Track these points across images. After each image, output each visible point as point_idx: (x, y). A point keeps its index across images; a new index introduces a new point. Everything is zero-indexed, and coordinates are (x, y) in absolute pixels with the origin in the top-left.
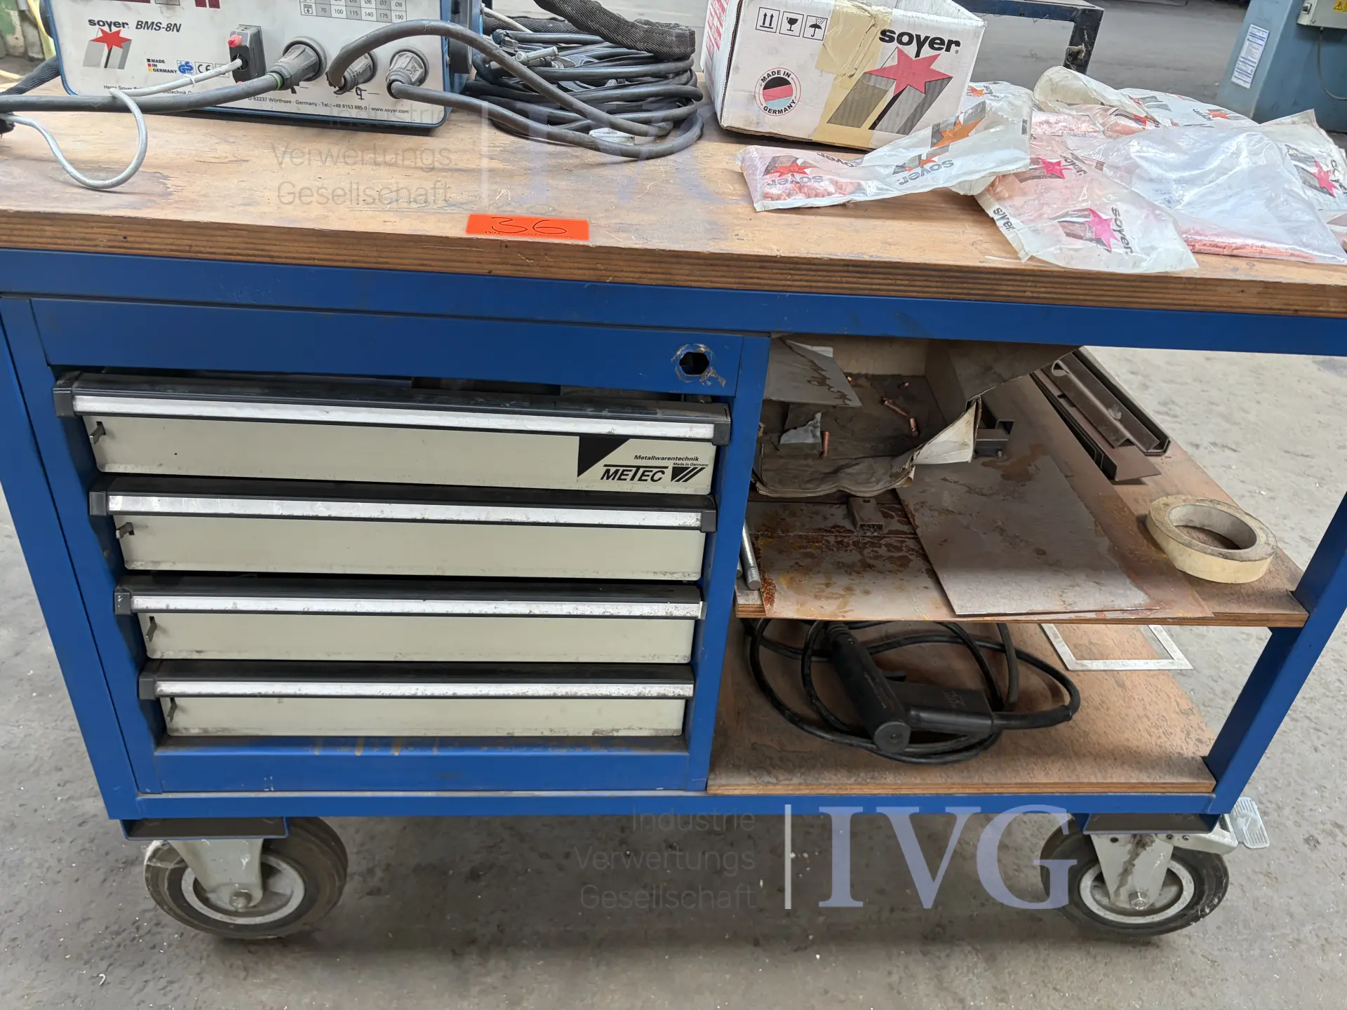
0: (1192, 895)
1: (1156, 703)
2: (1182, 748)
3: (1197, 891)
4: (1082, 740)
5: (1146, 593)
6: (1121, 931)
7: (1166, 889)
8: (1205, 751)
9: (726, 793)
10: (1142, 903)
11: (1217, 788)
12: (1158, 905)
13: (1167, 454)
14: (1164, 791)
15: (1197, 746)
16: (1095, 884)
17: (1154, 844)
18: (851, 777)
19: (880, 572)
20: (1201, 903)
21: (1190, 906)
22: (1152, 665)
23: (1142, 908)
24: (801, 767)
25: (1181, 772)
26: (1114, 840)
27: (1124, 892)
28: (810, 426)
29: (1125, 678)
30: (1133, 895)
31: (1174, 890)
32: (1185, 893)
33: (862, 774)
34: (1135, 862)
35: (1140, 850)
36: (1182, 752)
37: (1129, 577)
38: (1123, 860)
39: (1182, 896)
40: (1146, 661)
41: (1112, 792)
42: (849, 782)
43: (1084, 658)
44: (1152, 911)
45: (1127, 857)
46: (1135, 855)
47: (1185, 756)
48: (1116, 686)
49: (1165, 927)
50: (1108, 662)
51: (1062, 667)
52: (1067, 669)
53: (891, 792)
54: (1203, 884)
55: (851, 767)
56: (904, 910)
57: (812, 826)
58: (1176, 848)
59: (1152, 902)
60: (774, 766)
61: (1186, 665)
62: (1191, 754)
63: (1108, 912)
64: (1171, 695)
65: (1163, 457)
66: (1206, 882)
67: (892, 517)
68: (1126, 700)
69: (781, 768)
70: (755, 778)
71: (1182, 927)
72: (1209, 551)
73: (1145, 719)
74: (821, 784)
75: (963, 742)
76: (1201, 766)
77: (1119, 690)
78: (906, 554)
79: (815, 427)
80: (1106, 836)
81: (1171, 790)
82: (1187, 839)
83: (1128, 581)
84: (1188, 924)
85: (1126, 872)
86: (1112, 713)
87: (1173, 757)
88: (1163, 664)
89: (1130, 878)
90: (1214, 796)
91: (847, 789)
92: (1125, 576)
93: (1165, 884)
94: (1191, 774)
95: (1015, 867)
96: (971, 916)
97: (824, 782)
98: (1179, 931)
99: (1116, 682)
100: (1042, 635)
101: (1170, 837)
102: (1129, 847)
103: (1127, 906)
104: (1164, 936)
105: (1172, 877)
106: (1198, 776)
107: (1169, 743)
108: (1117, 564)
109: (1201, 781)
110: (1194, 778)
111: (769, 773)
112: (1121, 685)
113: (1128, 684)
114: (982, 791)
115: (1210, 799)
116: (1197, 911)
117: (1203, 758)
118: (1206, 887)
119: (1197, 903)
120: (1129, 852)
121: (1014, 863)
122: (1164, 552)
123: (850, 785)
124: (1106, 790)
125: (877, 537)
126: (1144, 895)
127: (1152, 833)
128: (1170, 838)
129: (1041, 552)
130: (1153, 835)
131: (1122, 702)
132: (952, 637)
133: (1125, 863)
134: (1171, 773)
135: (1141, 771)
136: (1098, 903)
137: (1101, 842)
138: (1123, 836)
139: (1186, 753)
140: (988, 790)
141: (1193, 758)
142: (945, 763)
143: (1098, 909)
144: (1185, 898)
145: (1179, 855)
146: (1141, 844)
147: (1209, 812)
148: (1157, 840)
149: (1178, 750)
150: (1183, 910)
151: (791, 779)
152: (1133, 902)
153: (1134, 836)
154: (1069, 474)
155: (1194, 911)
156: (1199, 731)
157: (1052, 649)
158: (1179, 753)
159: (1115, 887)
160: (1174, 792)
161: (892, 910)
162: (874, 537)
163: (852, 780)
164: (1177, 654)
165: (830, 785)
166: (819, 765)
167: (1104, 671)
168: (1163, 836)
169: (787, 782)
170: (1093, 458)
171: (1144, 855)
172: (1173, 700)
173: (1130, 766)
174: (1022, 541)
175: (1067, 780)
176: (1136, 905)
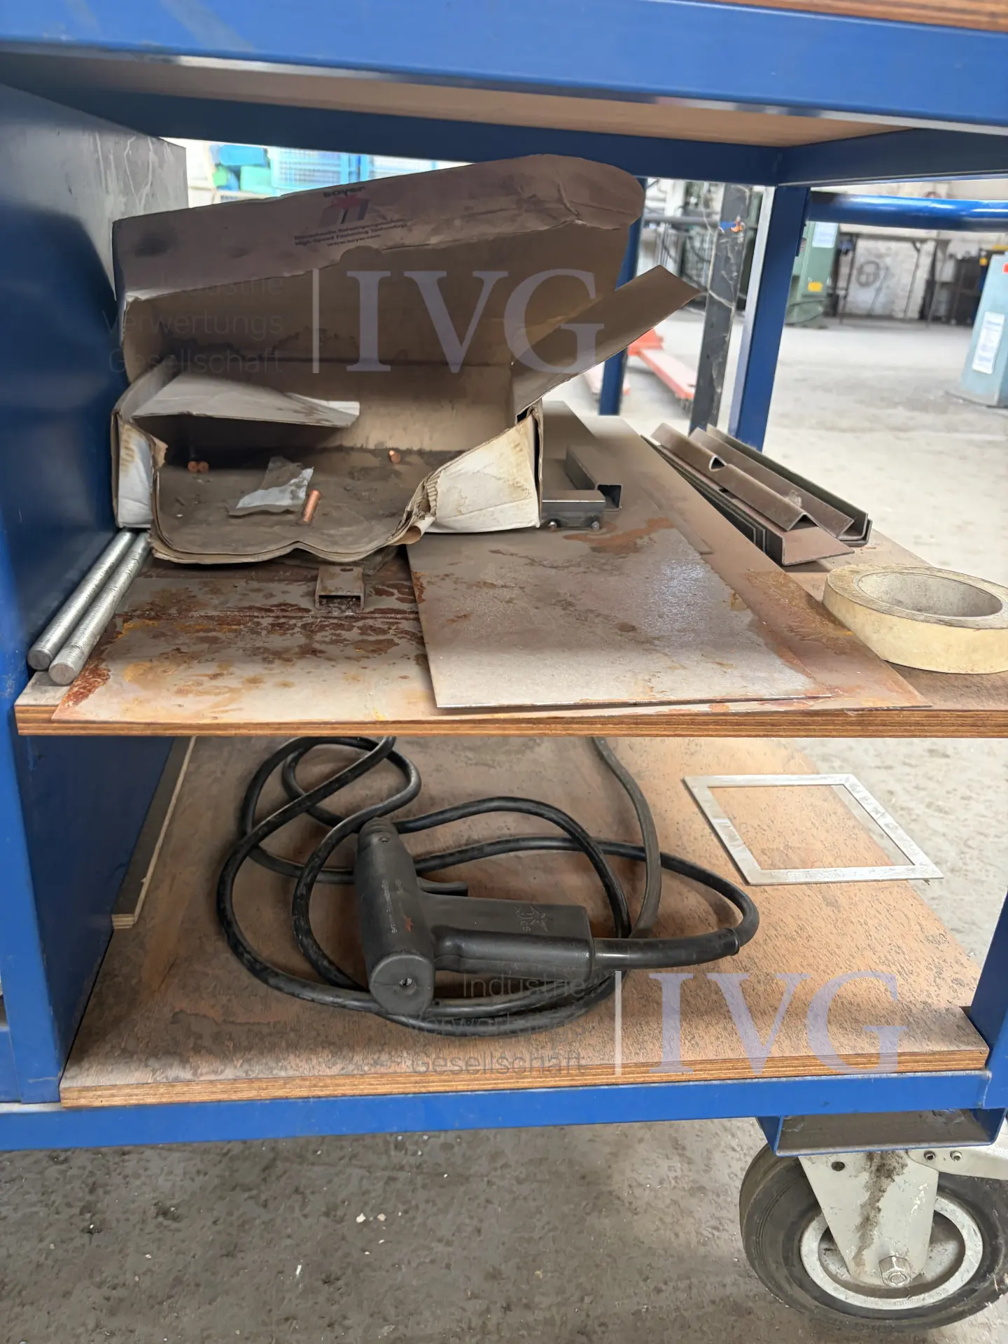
0: (980, 1256)
1: (887, 928)
2: (929, 996)
3: (989, 1249)
4: (761, 988)
5: (808, 676)
6: (878, 1323)
7: (939, 1248)
8: (967, 997)
9: (97, 1103)
10: (900, 1276)
11: (992, 1060)
12: (930, 1275)
13: (868, 545)
14: (902, 1068)
15: (955, 991)
16: (825, 1246)
17: (906, 1170)
18: (335, 1064)
19: (330, 659)
20: (997, 1269)
21: (980, 1275)
22: (881, 873)
23: (901, 1285)
24: (248, 1049)
25: (928, 1034)
26: (838, 1166)
27: (870, 1256)
28: (291, 485)
29: (838, 893)
30: (885, 1262)
31: (950, 1248)
32: (968, 1253)
33: (358, 1058)
34: (880, 1204)
35: (885, 1181)
36: (930, 1001)
37: (781, 656)
38: (859, 1202)
39: (966, 1258)
40: (870, 868)
41: (811, 1073)
42: (329, 1072)
43: (773, 866)
44: (920, 1286)
45: (866, 1196)
46: (877, 1192)
47: (935, 1007)
48: (824, 906)
49: (944, 1314)
50: (813, 871)
51: (739, 880)
52: (747, 883)
53: (411, 1088)
54: (996, 1237)
55: (337, 1044)
56: (527, 1306)
57: (402, 1168)
58: (942, 1175)
59: (917, 1272)
60: (197, 1050)
61: (932, 871)
62: (943, 1005)
63: (851, 1293)
64: (911, 915)
65: (863, 548)
66: (1000, 1233)
67: (392, 594)
68: (839, 924)
69: (210, 1052)
70: (154, 1071)
71: (973, 1311)
72: (922, 618)
73: (868, 953)
74: (276, 1079)
75: (545, 994)
76: (962, 1023)
77: (828, 911)
78: (392, 637)
79: (299, 486)
80: (824, 1158)
81: (916, 1066)
82: (958, 1158)
83: (778, 662)
84: (980, 1307)
85: (867, 1223)
86: (815, 944)
87: (914, 1011)
88: (900, 871)
89: (876, 1233)
90: (989, 1074)
91: (326, 1086)
92: (773, 656)
93: (933, 1240)
94: (945, 1036)
95: (714, 1223)
96: (637, 1313)
97: (283, 1074)
98: (971, 1318)
99: (824, 898)
100: (713, 837)
101: (930, 1156)
102: (865, 1177)
103: (876, 1282)
104: (948, 1329)
105: (942, 1226)
106: (958, 1039)
107: (906, 987)
108: (761, 641)
109: (963, 1047)
110: (951, 1042)
111: (184, 1061)
112: (833, 904)
113: (843, 901)
114: (579, 1081)
115: (982, 1082)
116: (992, 1283)
117: (965, 1009)
118: (1001, 1240)
119: (991, 1270)
120: (867, 1187)
121: (713, 1216)
122: (849, 630)
123: (332, 1077)
124: (801, 1071)
125: (352, 617)
126: (903, 1260)
127: (899, 1149)
128: (930, 1158)
129: (627, 628)
130: (902, 1153)
131: (831, 927)
132: (564, 840)
133: (862, 1206)
134: (910, 1034)
135: (859, 1033)
136: (835, 1278)
137: (817, 1168)
138: (852, 1157)
139: (936, 1002)
140: (589, 1080)
141: (947, 1010)
142: (514, 1032)
143: (835, 1289)
144: (971, 1263)
145: (949, 1186)
146: (883, 1171)
147: (983, 1104)
148: (909, 1162)
149: (923, 998)
150: (968, 1283)
151: (222, 1072)
152: (885, 1275)
153: (870, 1156)
154: (706, 549)
155: (987, 1284)
156: (957, 968)
157: (724, 855)
158: (925, 1003)
159: (854, 1250)
160: (920, 1070)
161: (507, 1308)
162: (346, 617)
163: (336, 1070)
164: (919, 857)
165: (291, 1078)
166: (284, 1044)
167: (806, 884)
168: (917, 1152)
169: (213, 1077)
170: (751, 539)
171: (894, 1191)
172: (913, 923)
173: (841, 1026)
174: (598, 615)
175: (730, 1055)
176: (890, 1279)
